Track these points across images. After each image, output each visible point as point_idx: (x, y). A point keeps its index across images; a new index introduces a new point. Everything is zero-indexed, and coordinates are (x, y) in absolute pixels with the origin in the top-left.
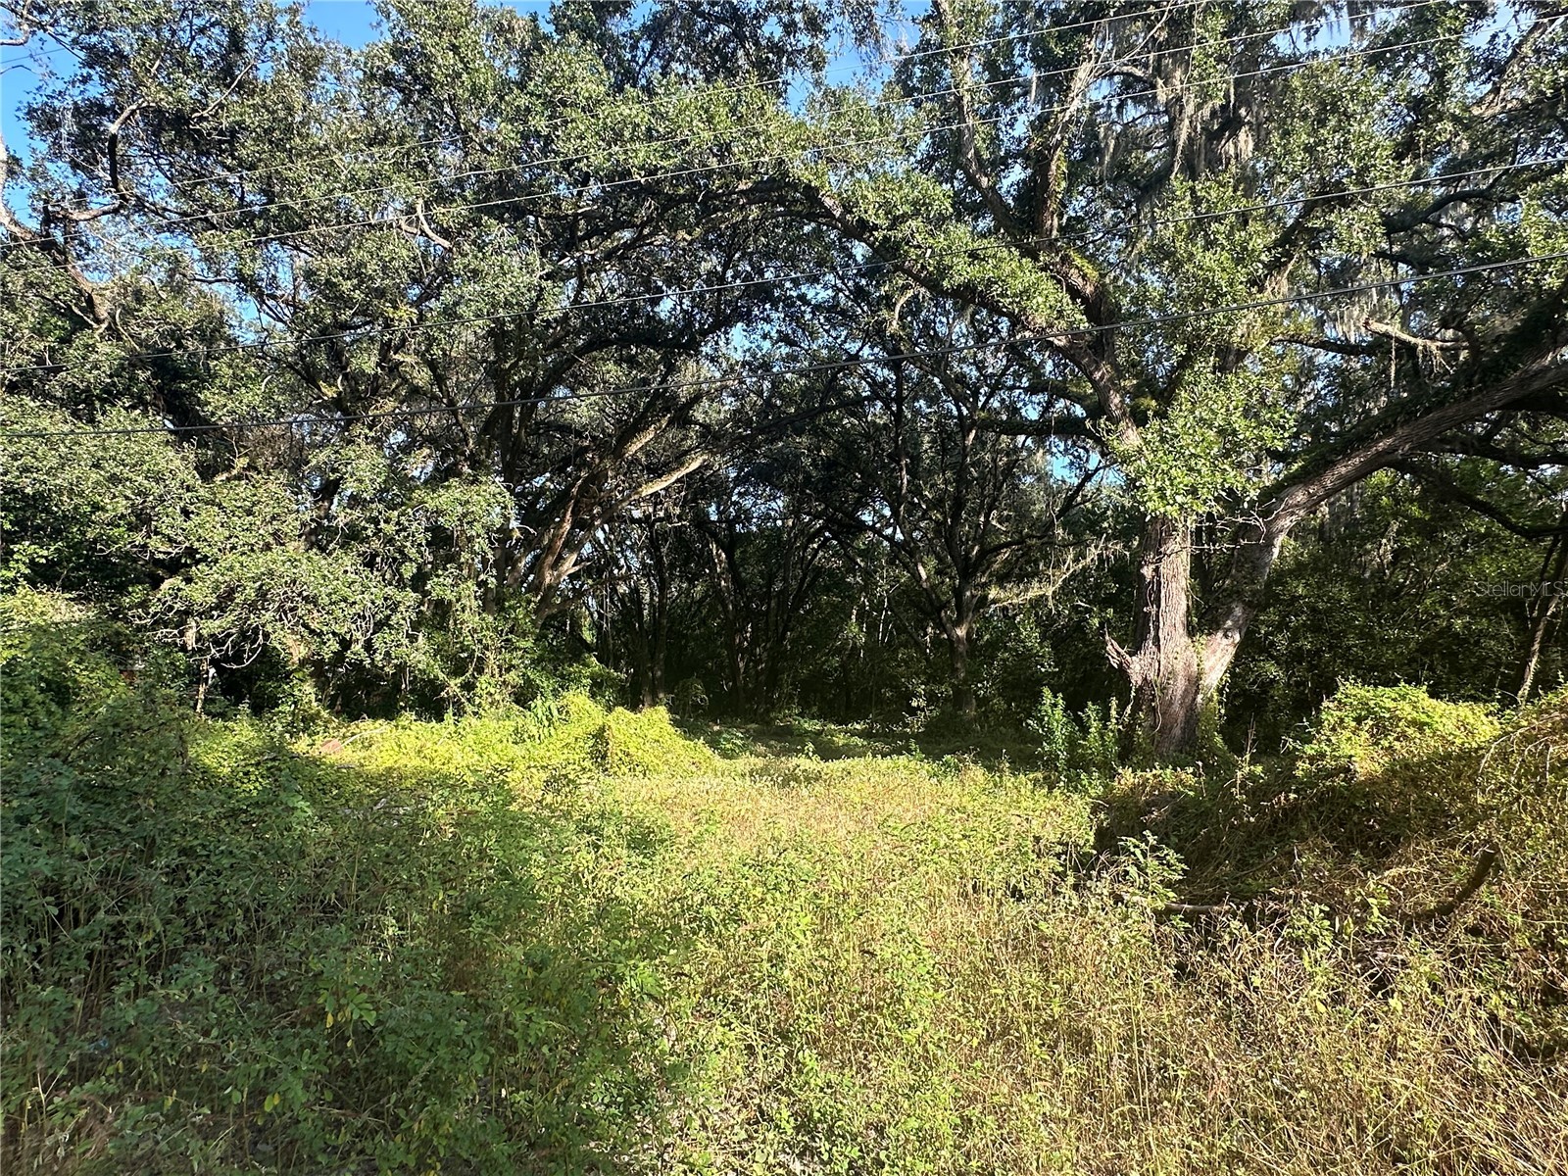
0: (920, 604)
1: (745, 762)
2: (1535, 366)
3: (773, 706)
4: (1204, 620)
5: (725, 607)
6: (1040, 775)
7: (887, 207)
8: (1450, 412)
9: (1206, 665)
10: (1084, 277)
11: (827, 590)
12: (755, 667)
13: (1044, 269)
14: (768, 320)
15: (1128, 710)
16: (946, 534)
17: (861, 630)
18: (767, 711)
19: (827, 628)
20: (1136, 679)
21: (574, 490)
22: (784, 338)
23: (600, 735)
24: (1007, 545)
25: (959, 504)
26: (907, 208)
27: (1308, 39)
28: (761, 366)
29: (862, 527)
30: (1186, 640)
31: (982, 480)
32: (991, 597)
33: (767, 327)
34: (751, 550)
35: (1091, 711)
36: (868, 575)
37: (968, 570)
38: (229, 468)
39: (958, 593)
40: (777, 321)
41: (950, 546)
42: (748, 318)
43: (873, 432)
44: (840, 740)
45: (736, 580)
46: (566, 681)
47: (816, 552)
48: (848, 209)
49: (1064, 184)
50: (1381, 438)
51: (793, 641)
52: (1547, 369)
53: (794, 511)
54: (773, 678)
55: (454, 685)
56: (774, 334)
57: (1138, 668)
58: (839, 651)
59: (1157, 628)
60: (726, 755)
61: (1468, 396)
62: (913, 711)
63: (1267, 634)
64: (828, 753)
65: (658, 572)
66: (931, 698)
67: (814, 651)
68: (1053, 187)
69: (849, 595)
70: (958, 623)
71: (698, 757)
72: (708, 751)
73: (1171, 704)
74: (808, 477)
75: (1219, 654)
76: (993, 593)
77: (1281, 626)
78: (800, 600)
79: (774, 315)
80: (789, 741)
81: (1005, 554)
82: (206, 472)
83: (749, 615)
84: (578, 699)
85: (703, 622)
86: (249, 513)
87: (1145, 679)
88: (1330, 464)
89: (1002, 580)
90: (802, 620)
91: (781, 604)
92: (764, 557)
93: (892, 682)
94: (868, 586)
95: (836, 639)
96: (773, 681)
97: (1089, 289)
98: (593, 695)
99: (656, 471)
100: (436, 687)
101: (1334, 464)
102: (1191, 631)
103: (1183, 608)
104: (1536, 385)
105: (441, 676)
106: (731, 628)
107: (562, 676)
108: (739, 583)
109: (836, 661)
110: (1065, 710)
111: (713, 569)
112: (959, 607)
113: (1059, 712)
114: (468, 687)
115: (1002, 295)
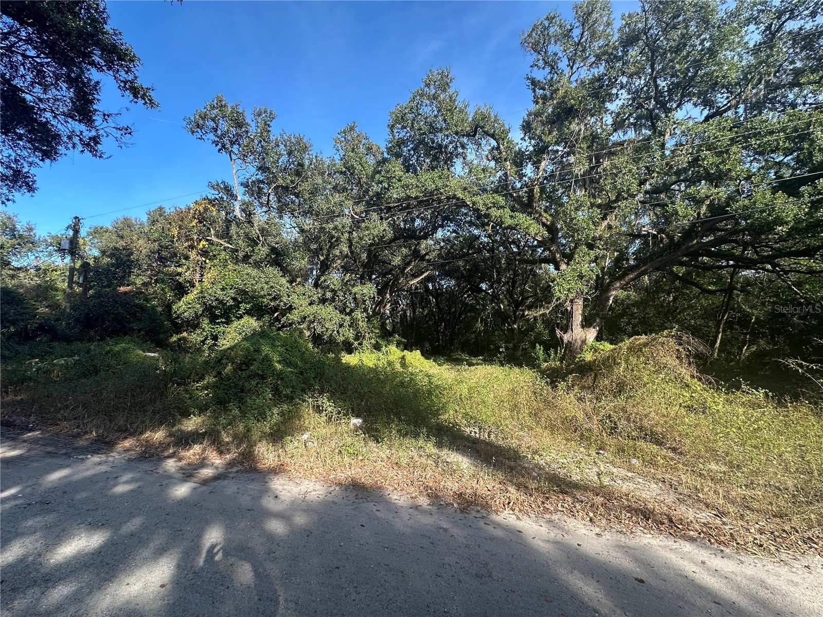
0: (501, 317)
1: (445, 366)
2: (691, 244)
3: (452, 351)
4: (587, 323)
5: (435, 317)
6: (535, 370)
7: (485, 204)
8: (665, 258)
9: (588, 337)
10: (547, 219)
11: (470, 311)
12: (445, 338)
13: (534, 219)
14: (449, 226)
15: (563, 351)
16: (510, 293)
17: (482, 325)
18: (450, 353)
19: (469, 325)
20: (565, 341)
21: (390, 284)
22: (454, 231)
23: (403, 358)
24: (531, 296)
25: (514, 283)
26: (492, 205)
27: (624, 135)
28: (447, 240)
29: (481, 290)
30: (581, 329)
31: (522, 274)
32: (526, 314)
33: (449, 228)
34: (443, 298)
35: (552, 351)
36: (484, 306)
37: (518, 304)
38: (295, 281)
39: (515, 312)
40: (452, 227)
41: (511, 296)
42: (442, 226)
43: (485, 260)
44: (475, 362)
45: (439, 308)
46: (389, 342)
47: (466, 298)
48: (474, 205)
49: (539, 194)
50: (643, 266)
51: (458, 329)
52: (695, 244)
53: (458, 285)
54: (451, 342)
55: (356, 344)
56: (451, 230)
57: (566, 338)
58: (474, 332)
59: (572, 326)
60: (440, 365)
61: (670, 253)
62: (500, 353)
63: (624, 326)
64: (470, 365)
65: (412, 306)
66: (507, 348)
67: (465, 332)
68: (536, 196)
69: (478, 313)
70: (514, 323)
71: (431, 365)
72: (434, 363)
73: (576, 349)
74: (463, 274)
75: (592, 333)
76: (526, 313)
77: (629, 323)
78: (460, 315)
79: (451, 225)
80: (458, 361)
81: (530, 299)
82: (291, 282)
83: (443, 320)
84: (393, 348)
85: (427, 322)
86: (304, 294)
87: (568, 341)
88: (627, 274)
89: (530, 308)
90: (461, 322)
91: (454, 316)
92: (448, 300)
93: (493, 342)
94: (484, 309)
95: (473, 328)
96: (452, 343)
97: (549, 223)
98: (397, 347)
99: (414, 276)
100: (350, 344)
101: (628, 274)
102: (583, 327)
103: (580, 319)
104: (691, 250)
105: (352, 341)
106: (437, 324)
107: (387, 340)
108: (440, 310)
109: (473, 336)
110: (543, 351)
111: (431, 305)
112: (515, 317)
113: (541, 352)
114: (360, 344)
115: (520, 229)
